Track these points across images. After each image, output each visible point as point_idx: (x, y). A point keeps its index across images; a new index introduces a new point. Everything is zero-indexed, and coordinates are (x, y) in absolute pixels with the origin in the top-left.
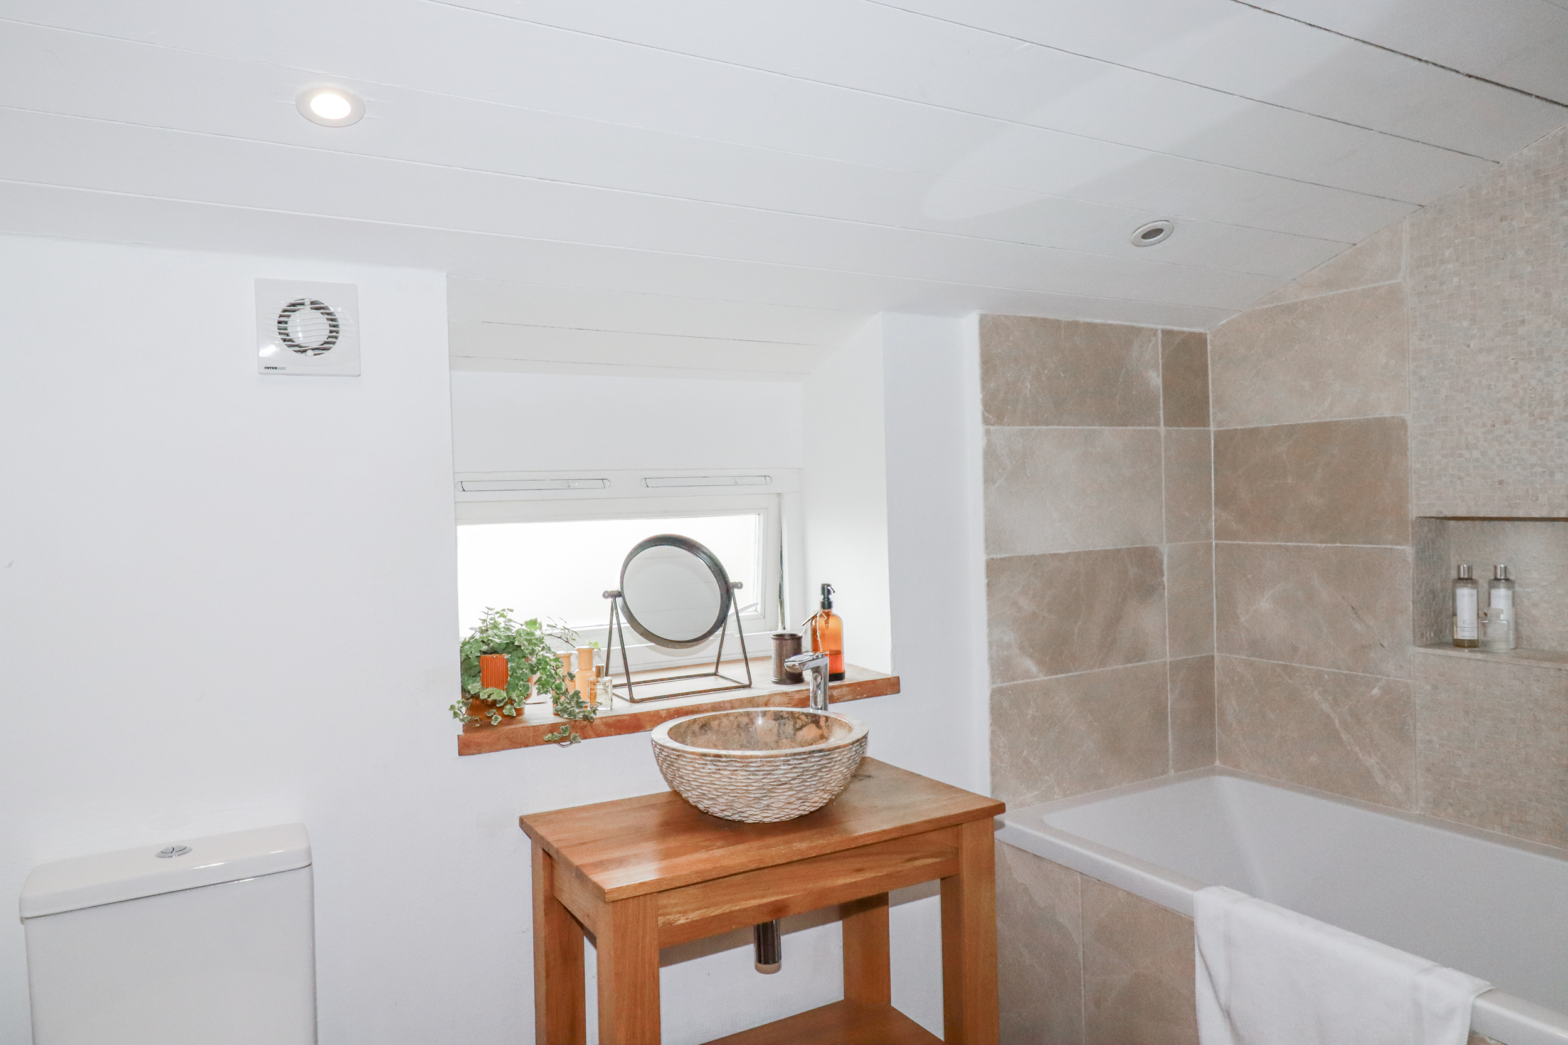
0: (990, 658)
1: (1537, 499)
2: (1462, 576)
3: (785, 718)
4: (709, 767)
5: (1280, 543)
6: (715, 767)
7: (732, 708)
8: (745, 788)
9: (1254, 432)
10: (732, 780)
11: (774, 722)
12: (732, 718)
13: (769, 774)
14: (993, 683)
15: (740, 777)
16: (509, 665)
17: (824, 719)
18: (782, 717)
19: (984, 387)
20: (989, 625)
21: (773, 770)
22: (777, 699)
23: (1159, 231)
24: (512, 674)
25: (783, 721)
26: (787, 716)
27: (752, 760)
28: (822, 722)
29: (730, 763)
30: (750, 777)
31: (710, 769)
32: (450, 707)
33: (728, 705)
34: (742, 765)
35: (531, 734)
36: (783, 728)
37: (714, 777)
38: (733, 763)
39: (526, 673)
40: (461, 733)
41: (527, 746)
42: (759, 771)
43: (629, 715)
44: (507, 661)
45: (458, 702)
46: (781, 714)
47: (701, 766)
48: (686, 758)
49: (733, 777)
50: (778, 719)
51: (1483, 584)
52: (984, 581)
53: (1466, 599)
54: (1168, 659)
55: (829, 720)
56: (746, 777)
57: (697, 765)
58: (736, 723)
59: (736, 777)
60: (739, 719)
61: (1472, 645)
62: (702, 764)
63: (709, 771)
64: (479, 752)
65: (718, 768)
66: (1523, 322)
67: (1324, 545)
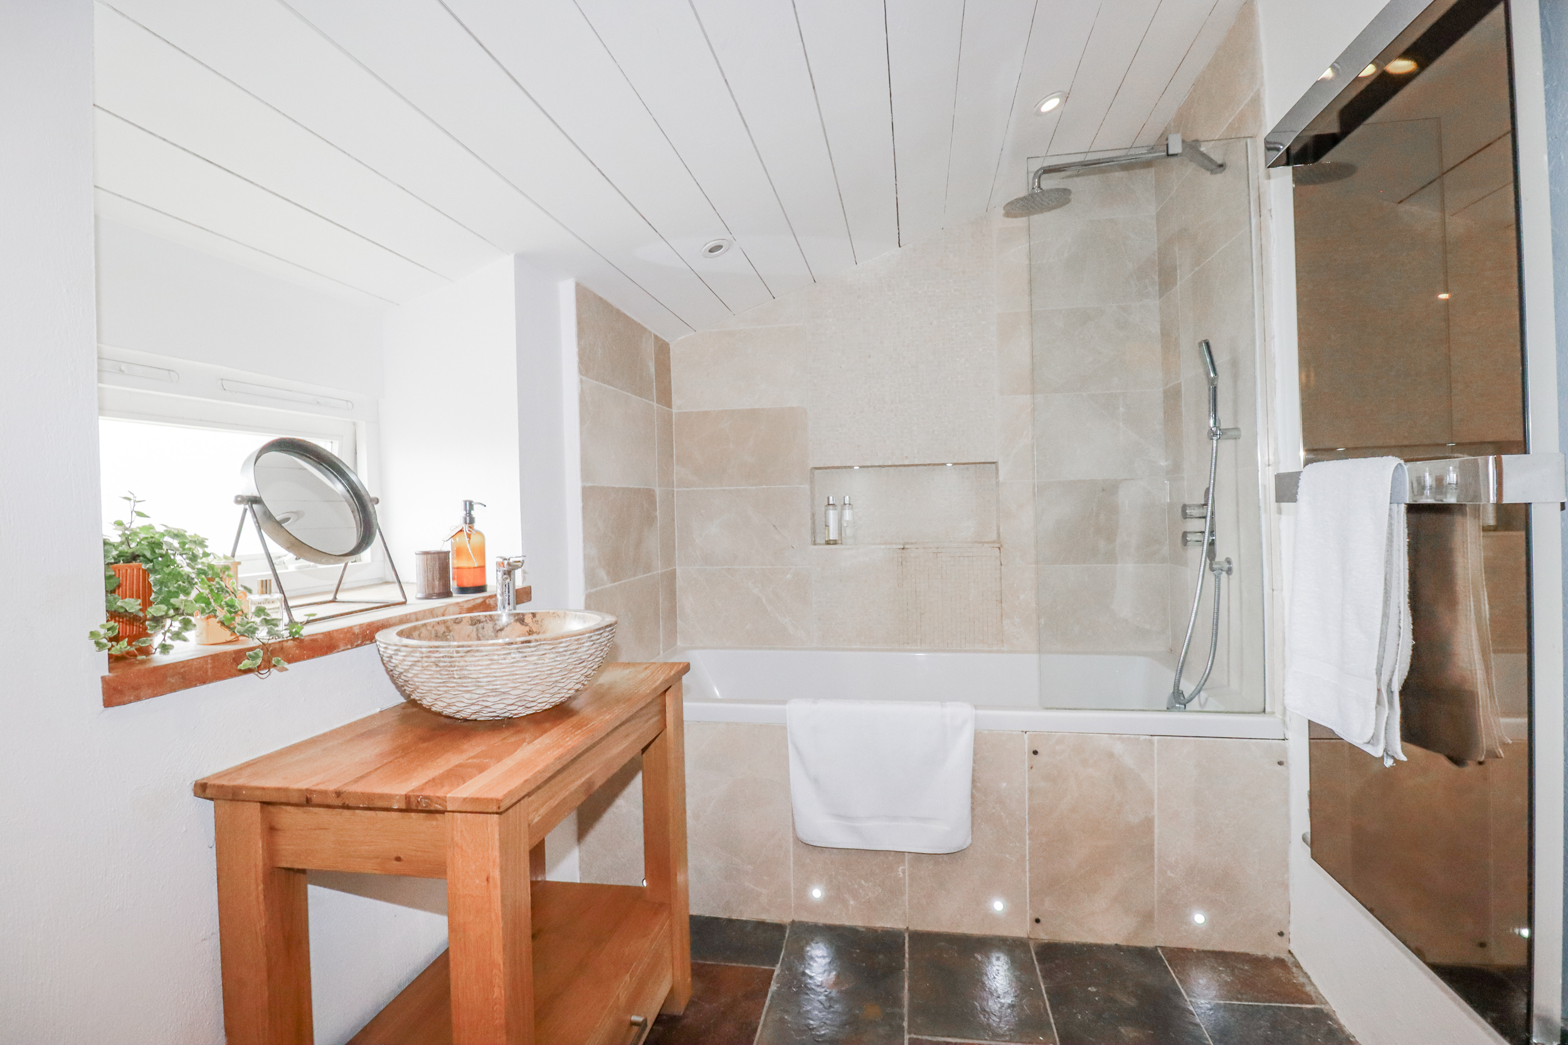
0: (585, 567)
1: (877, 455)
2: (831, 503)
3: (483, 622)
4: (513, 656)
5: (724, 488)
6: (521, 655)
7: (417, 620)
8: (549, 672)
9: (706, 413)
10: (538, 666)
11: (471, 627)
12: (429, 628)
13: (574, 653)
14: (587, 589)
15: (547, 661)
16: (152, 578)
17: (531, 615)
18: (479, 621)
19: (579, 344)
20: (584, 541)
21: (577, 649)
22: (451, 609)
23: (719, 247)
24: (161, 589)
25: (482, 624)
26: (484, 620)
27: (562, 640)
28: (528, 619)
29: (538, 647)
30: (558, 659)
31: (514, 658)
32: (88, 634)
33: (413, 617)
34: (552, 647)
35: (210, 666)
36: (482, 632)
37: (517, 666)
38: (542, 647)
39: (184, 587)
40: (106, 673)
41: (204, 683)
42: (566, 651)
43: (322, 633)
44: (146, 573)
45: (103, 626)
46: (478, 618)
47: (502, 657)
48: (482, 651)
49: (540, 662)
50: (475, 624)
51: (839, 508)
52: (580, 504)
53: (832, 515)
54: (660, 571)
55: (537, 615)
56: (553, 660)
57: (496, 657)
58: (433, 632)
59: (543, 661)
60: (436, 628)
61: (835, 542)
62: (504, 654)
63: (513, 660)
64: (138, 699)
65: (525, 654)
66: (870, 356)
67: (754, 487)
